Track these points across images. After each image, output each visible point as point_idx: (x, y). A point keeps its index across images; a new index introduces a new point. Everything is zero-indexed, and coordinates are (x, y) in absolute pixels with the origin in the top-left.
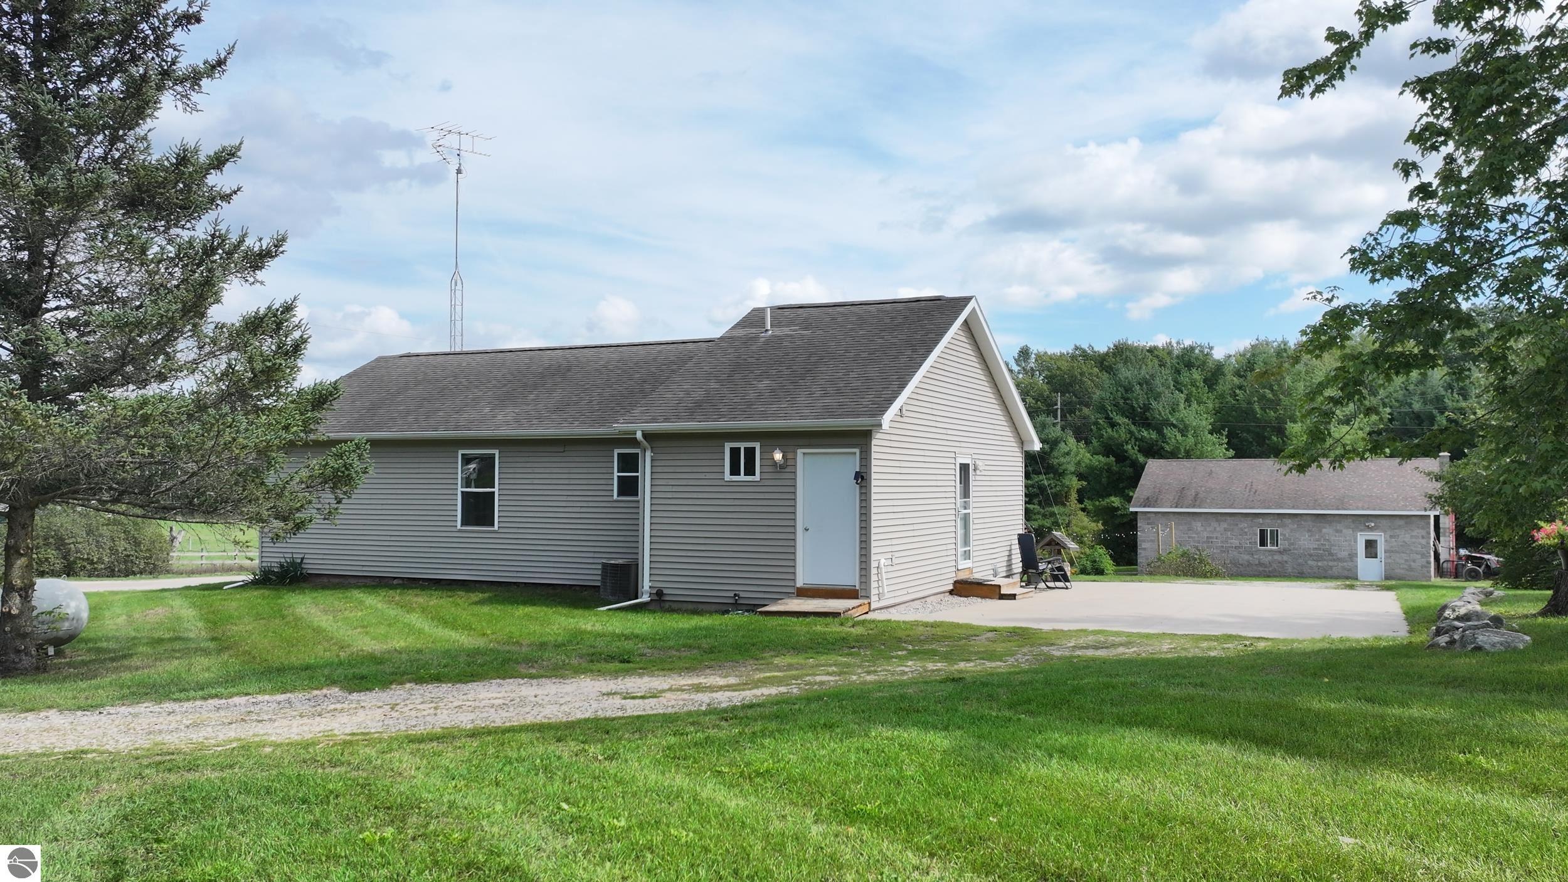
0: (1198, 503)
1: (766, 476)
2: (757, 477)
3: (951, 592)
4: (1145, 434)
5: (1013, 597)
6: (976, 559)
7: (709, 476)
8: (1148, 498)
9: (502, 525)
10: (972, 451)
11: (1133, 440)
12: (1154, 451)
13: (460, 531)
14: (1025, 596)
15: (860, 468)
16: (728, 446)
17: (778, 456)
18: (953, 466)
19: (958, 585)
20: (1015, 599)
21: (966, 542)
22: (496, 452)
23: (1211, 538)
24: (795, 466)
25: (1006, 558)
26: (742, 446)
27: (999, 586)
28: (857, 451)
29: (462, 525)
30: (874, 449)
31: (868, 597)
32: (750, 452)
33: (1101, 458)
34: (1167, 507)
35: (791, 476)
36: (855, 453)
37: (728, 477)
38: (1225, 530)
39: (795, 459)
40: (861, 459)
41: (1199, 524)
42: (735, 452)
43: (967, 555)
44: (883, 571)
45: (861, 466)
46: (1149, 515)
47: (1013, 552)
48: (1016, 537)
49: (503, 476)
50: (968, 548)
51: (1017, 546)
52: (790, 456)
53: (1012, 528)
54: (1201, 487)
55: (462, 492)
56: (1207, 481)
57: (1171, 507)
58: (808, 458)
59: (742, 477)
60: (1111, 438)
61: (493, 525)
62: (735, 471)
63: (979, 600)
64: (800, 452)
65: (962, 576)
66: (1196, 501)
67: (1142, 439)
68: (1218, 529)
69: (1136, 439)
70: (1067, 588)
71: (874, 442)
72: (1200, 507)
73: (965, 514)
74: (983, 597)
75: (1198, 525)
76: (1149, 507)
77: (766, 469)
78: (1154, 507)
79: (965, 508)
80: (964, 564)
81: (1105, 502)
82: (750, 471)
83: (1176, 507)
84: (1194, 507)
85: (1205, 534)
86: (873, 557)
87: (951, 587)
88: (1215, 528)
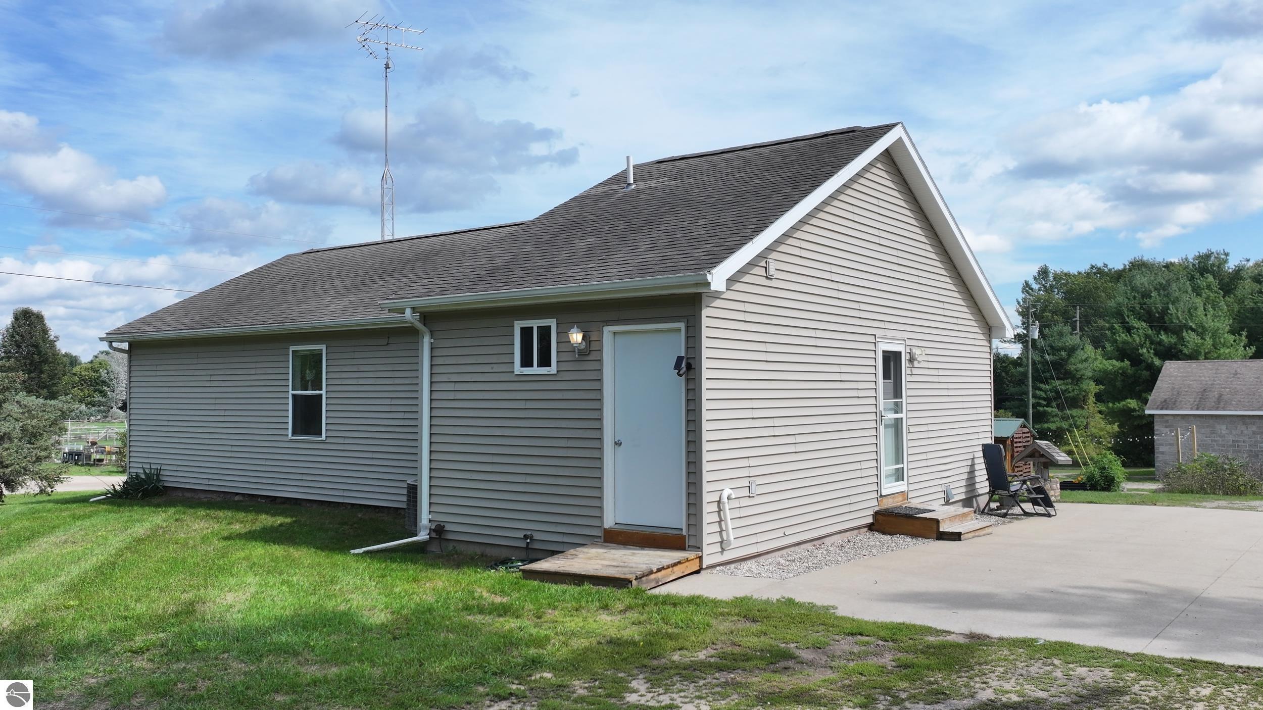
0: (1222, 404)
1: (564, 367)
2: (553, 369)
3: (871, 527)
4: (1163, 337)
5: (956, 537)
6: (911, 480)
7: (497, 368)
8: (1165, 401)
9: (330, 434)
10: (906, 335)
11: (1148, 343)
12: (1171, 354)
13: (291, 441)
14: (977, 533)
15: (687, 352)
16: (518, 325)
17: (576, 337)
18: (872, 355)
19: (880, 517)
20: (960, 539)
21: (899, 458)
22: (323, 347)
23: (1237, 441)
24: (600, 351)
25: (965, 476)
26: (535, 324)
27: (937, 522)
28: (682, 325)
29: (294, 433)
30: (705, 322)
31: (699, 548)
32: (545, 333)
33: (1114, 362)
34: (1186, 409)
35: (594, 366)
36: (679, 330)
37: (518, 369)
38: (1254, 433)
39: (600, 341)
40: (687, 338)
41: (1224, 427)
42: (526, 333)
43: (899, 475)
44: (727, 507)
45: (687, 348)
46: (1167, 418)
47: (977, 467)
48: (980, 448)
49: (331, 375)
50: (900, 466)
51: (982, 460)
52: (594, 336)
53: (976, 436)
54: (1225, 388)
55: (294, 396)
56: (1231, 382)
57: (1192, 409)
58: (619, 339)
59: (535, 370)
60: (1125, 342)
61: (320, 434)
62: (527, 361)
63: (909, 539)
64: (608, 330)
65: (888, 504)
66: (1219, 402)
67: (1160, 343)
68: (1245, 432)
69: (1152, 343)
70: (1049, 515)
71: (705, 312)
72: (1224, 409)
73: (897, 419)
74: (914, 535)
75: (1222, 428)
76: (1166, 409)
77: (565, 357)
78: (1172, 409)
79: (896, 412)
80: (890, 487)
81: (1120, 405)
82: (545, 361)
83: (1197, 409)
84: (1217, 409)
85: (1231, 438)
86: (706, 488)
87: (870, 520)
88: (1242, 431)
